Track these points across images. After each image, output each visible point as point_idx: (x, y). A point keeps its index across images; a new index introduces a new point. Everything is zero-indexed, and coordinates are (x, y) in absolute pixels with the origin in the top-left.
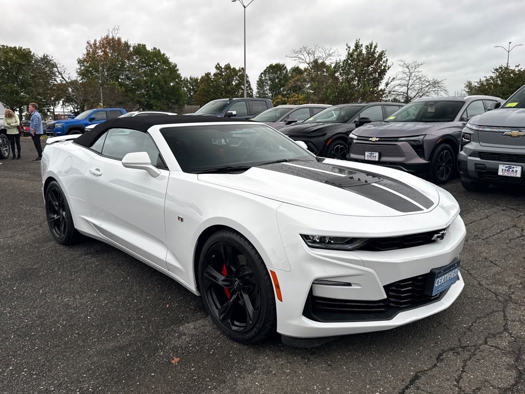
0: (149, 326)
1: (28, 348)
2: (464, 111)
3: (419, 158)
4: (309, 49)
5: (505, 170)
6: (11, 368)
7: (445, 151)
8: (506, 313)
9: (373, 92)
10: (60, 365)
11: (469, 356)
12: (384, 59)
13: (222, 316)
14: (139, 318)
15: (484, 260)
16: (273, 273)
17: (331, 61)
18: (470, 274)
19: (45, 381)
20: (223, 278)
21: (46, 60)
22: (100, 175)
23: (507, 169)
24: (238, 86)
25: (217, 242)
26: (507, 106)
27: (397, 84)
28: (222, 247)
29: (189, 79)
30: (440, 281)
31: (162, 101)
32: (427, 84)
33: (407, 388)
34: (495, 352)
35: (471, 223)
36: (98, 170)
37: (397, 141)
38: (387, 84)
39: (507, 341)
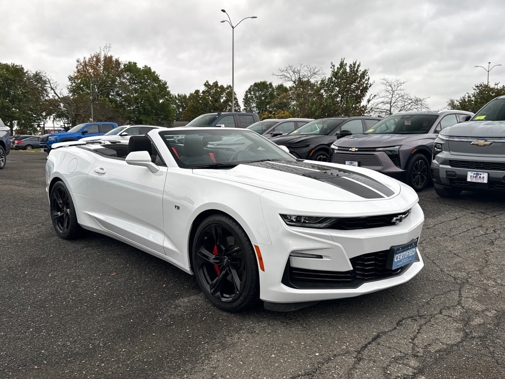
0: (148, 300)
1: (44, 316)
2: (438, 124)
3: (396, 167)
4: (295, 68)
5: (473, 176)
6: (31, 330)
7: (420, 161)
8: (462, 292)
9: (356, 108)
10: (73, 328)
11: (424, 322)
12: (366, 77)
13: (213, 290)
14: (139, 295)
15: (448, 252)
16: (257, 247)
17: (315, 79)
18: (434, 263)
19: (61, 338)
20: (214, 257)
21: (38, 77)
22: (104, 174)
23: (475, 175)
24: (226, 102)
25: (209, 225)
26: (476, 119)
27: (381, 102)
28: (213, 229)
29: (177, 97)
30: (399, 257)
31: (151, 116)
32: (410, 101)
33: (369, 343)
34: (448, 320)
35: (441, 223)
36: (102, 169)
37: (375, 151)
38: (369, 101)
39: (459, 312)
